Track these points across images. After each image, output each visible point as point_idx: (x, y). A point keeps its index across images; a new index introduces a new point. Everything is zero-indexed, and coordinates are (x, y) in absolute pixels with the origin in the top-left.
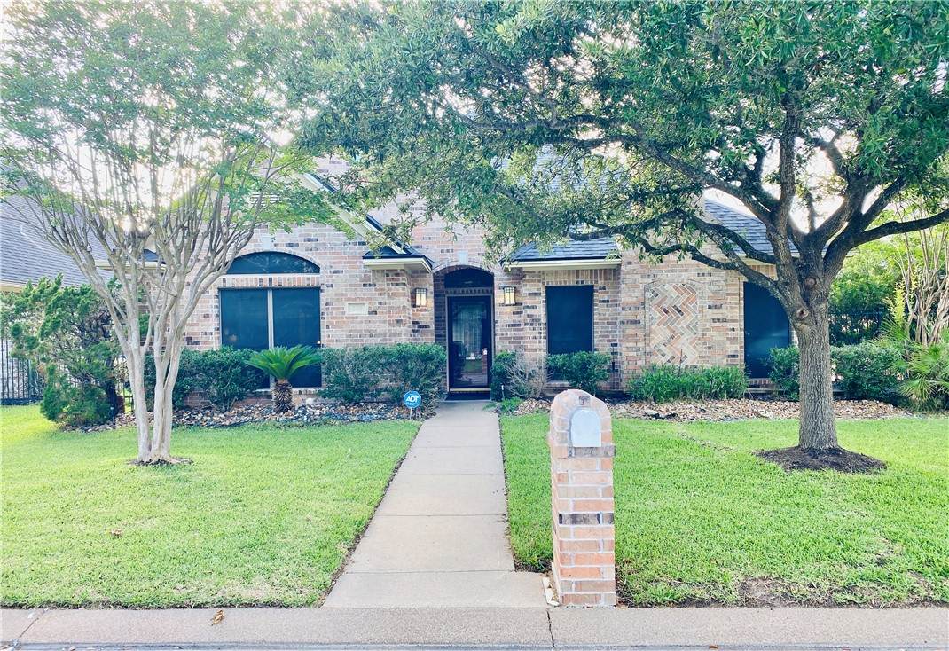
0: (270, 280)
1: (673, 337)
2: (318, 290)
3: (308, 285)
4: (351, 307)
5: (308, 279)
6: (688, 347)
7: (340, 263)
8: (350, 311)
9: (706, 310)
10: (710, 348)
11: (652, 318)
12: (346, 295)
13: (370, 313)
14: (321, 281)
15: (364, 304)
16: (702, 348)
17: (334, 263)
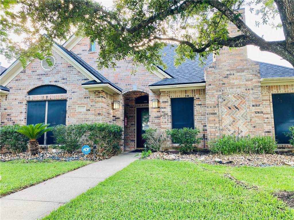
0: (47, 97)
1: (234, 121)
2: (66, 101)
3: (62, 98)
4: (79, 108)
5: (62, 96)
6: (242, 126)
7: (75, 88)
8: (79, 110)
9: (251, 107)
10: (254, 127)
11: (223, 112)
12: (77, 102)
13: (87, 110)
14: (67, 97)
15: (85, 106)
16: (250, 127)
17: (73, 88)
